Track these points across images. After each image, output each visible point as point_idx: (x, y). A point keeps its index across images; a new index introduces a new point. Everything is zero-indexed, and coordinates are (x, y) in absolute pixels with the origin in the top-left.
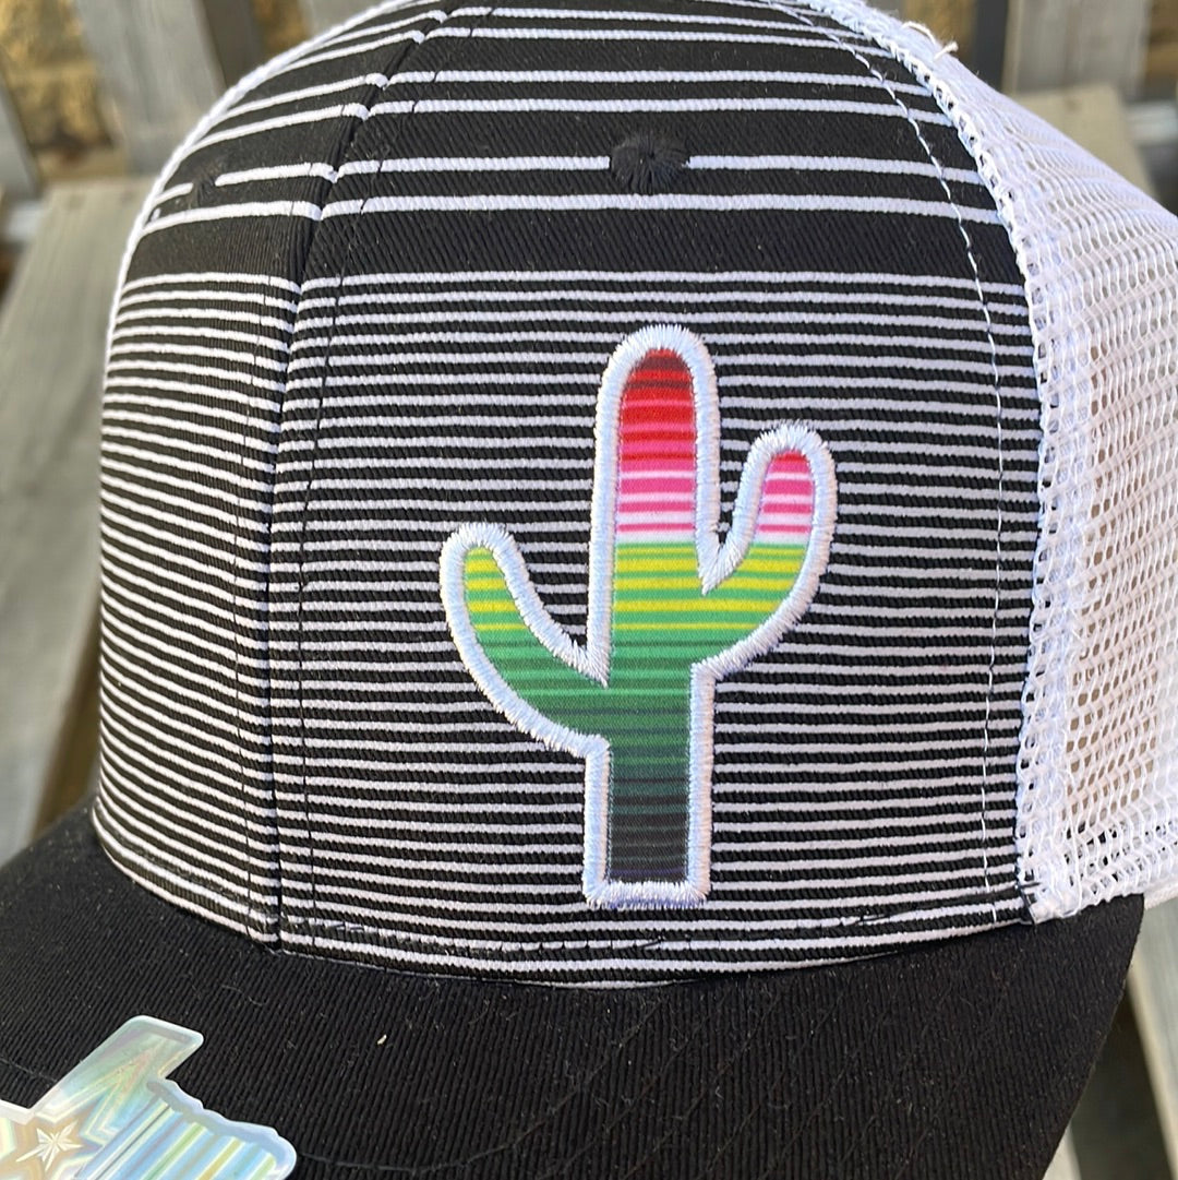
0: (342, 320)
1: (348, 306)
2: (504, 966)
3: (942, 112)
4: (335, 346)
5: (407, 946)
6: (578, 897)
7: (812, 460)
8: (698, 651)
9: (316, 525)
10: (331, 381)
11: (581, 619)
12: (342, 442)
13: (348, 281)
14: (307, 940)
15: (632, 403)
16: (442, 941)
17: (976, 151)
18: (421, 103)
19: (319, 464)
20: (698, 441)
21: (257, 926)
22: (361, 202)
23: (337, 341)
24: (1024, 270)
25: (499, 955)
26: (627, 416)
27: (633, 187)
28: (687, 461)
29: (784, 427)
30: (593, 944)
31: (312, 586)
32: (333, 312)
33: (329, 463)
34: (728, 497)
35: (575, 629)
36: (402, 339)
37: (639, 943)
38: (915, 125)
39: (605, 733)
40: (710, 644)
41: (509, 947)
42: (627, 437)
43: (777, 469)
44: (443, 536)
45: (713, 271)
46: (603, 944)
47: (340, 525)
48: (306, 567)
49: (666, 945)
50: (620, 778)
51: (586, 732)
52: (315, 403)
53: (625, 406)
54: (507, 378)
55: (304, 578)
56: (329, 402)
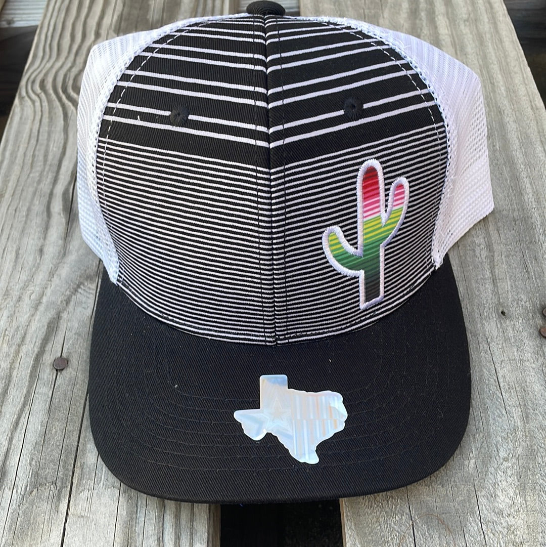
0: (287, 179)
1: (288, 174)
2: (343, 331)
3: (413, 69)
4: (286, 187)
5: (316, 334)
6: (359, 309)
7: (405, 186)
8: (380, 242)
9: (288, 238)
10: (287, 198)
11: (356, 243)
12: (293, 214)
13: (286, 167)
14: (287, 341)
15: (365, 184)
16: (326, 330)
17: (427, 83)
18: (285, 100)
19: (287, 221)
20: (380, 189)
21: (270, 342)
22: (283, 141)
23: (287, 185)
24: (444, 118)
25: (342, 329)
26: (364, 187)
27: (353, 119)
28: (377, 195)
29: (398, 178)
30: (362, 319)
31: (288, 254)
32: (284, 177)
33: (290, 221)
34: (387, 201)
35: (355, 246)
36: (305, 181)
37: (371, 314)
38: (410, 76)
39: (363, 269)
40: (382, 239)
41: (343, 326)
42: (364, 193)
43: (397, 190)
44: (322, 232)
45: (378, 140)
46: (364, 318)
47: (294, 237)
48: (286, 250)
49: (377, 313)
50: (366, 278)
51: (359, 270)
52: (283, 205)
53: (363, 185)
54: (334, 185)
55: (285, 253)
56: (287, 204)
